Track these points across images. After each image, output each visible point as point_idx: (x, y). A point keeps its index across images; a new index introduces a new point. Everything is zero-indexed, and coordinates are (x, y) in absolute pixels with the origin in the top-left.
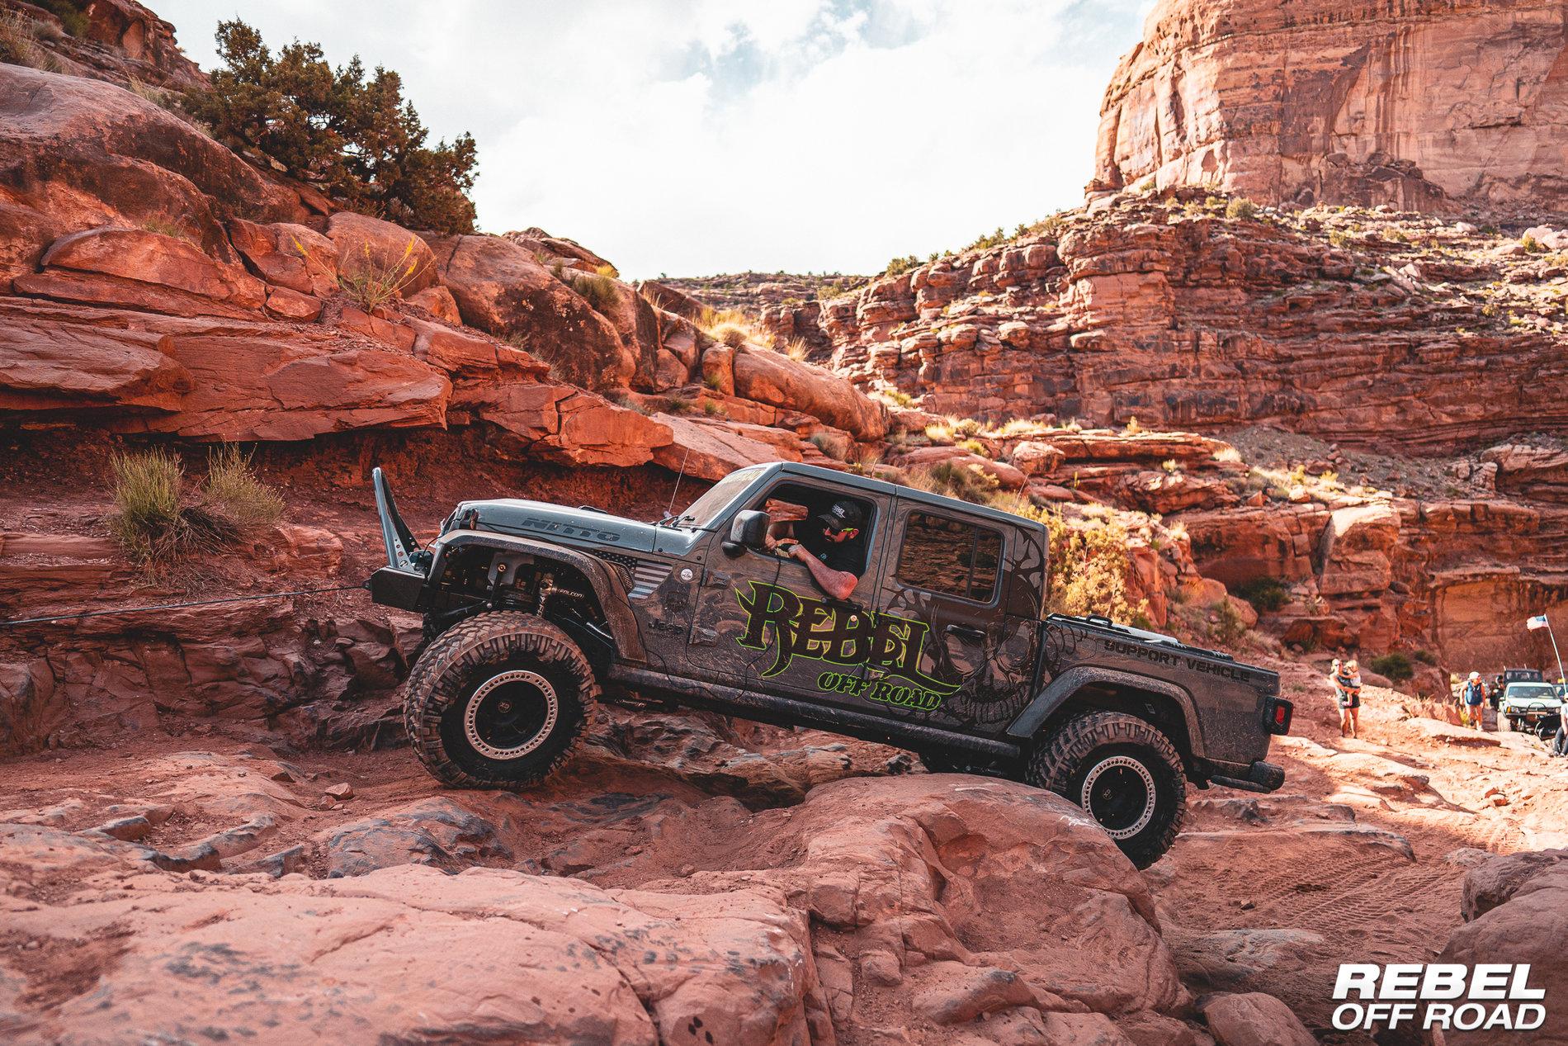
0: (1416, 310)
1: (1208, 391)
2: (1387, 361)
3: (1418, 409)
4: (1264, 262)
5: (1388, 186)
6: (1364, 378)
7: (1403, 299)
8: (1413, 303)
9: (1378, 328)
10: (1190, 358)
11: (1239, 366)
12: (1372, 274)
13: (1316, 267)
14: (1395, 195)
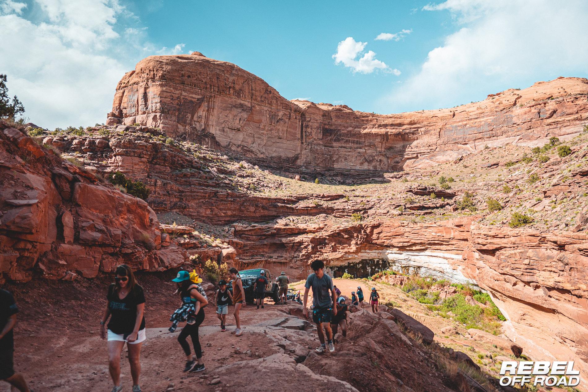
0: (217, 182)
1: (158, 199)
2: (209, 196)
3: (216, 211)
4: (176, 160)
5: (207, 139)
6: (203, 200)
7: (213, 178)
8: (216, 180)
9: (208, 186)
10: (153, 188)
11: (168, 192)
12: (205, 169)
13: (191, 164)
14: (208, 143)
